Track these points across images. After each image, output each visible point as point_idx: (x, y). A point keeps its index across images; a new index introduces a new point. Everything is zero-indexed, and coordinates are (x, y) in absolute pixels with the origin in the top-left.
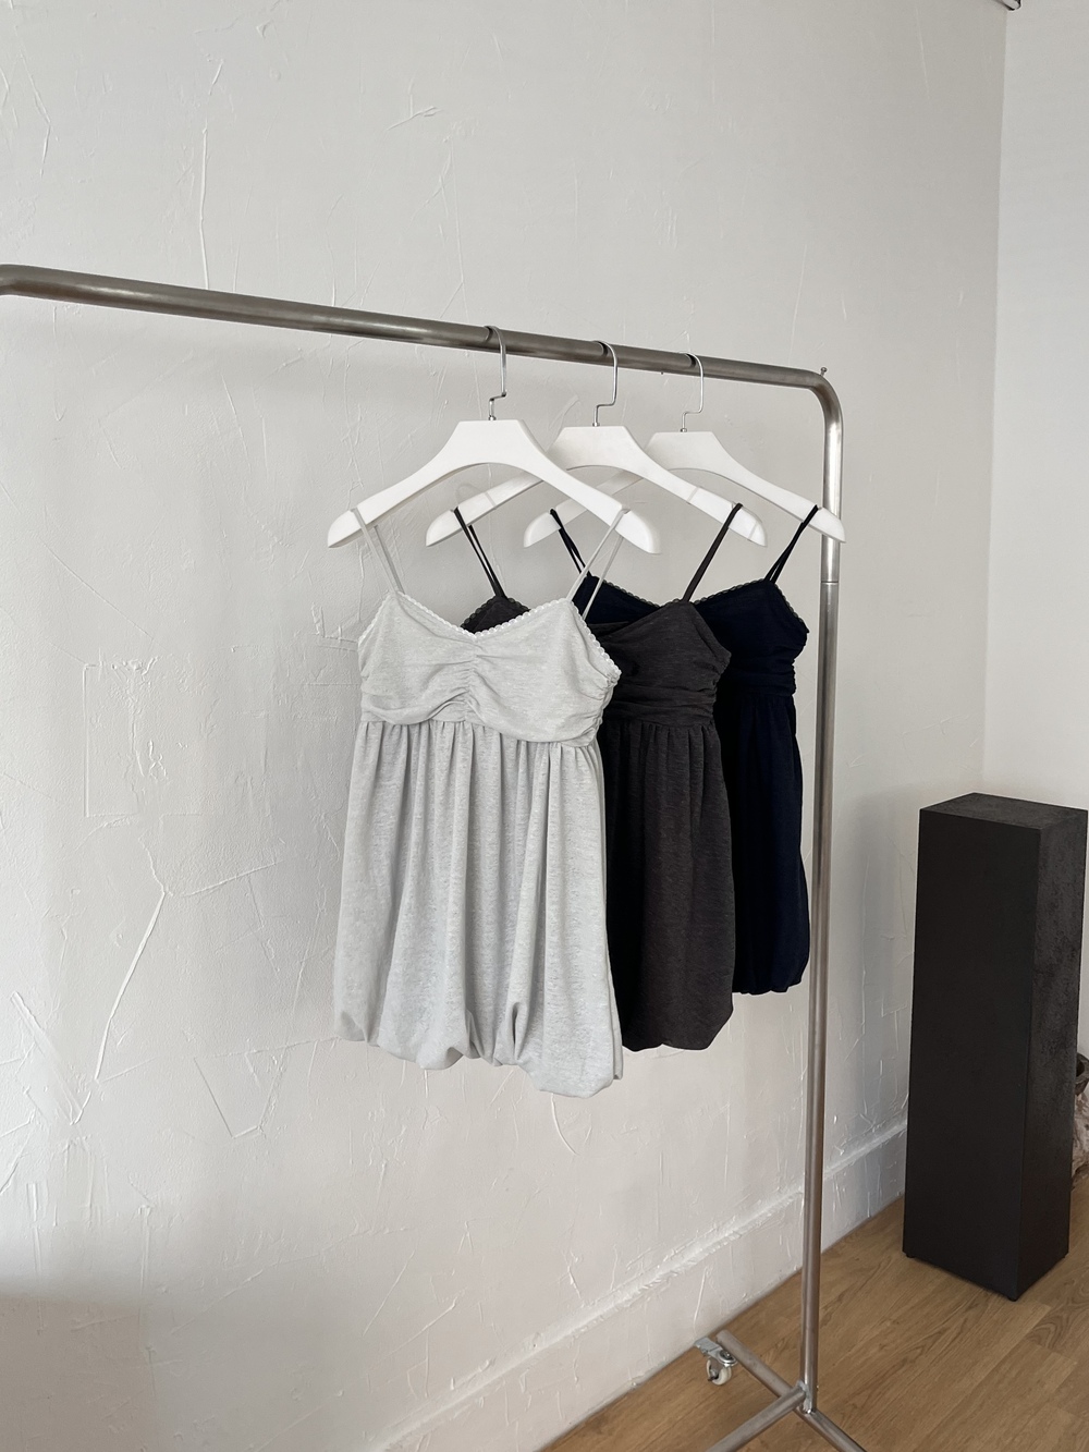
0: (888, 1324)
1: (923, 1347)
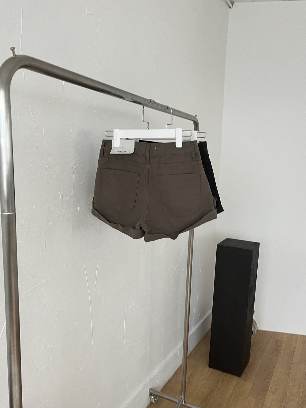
0: (205, 381)
1: (215, 386)
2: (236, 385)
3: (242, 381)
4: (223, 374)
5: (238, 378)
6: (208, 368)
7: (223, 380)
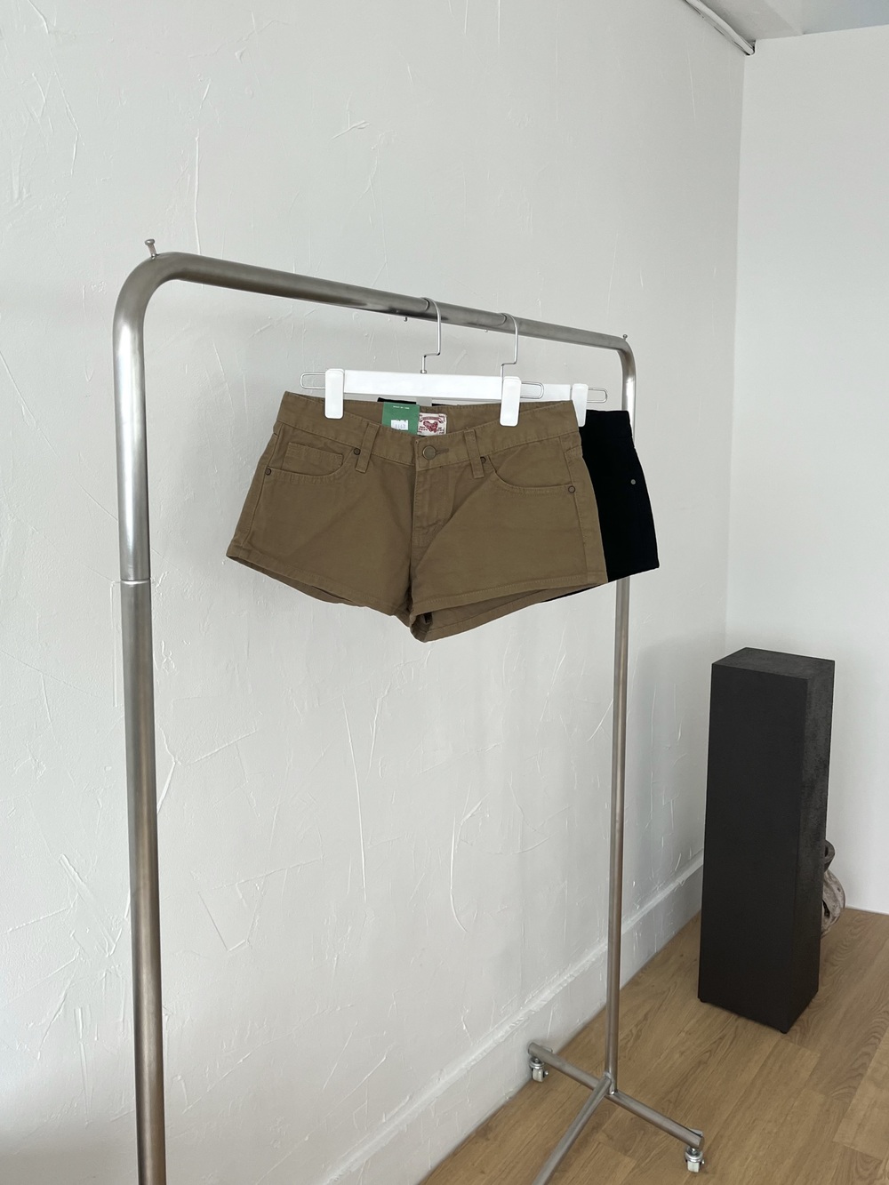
1: (712, 1050)
2: (771, 1054)
3: (791, 1044)
4: (736, 1020)
5: (779, 1034)
6: (695, 1001)
7: (734, 1038)
